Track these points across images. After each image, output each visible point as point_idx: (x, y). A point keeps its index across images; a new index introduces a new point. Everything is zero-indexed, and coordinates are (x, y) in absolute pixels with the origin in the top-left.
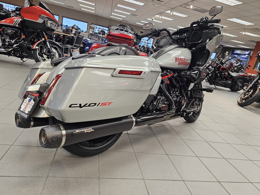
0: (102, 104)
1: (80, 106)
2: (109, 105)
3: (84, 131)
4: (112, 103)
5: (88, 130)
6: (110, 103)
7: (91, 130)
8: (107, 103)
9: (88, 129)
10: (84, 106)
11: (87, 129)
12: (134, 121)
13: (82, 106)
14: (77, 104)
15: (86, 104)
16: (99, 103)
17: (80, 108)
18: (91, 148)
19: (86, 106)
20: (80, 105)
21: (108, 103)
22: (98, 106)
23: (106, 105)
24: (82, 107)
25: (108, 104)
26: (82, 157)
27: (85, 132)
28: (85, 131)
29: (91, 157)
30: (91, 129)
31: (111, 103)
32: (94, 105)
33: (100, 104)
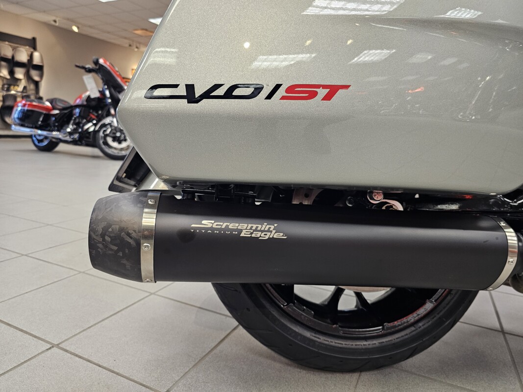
0: (290, 89)
1: (191, 96)
2: (328, 97)
3: (241, 231)
4: (347, 87)
5: (256, 230)
6: (333, 90)
7: (269, 231)
8: (318, 86)
9: (260, 226)
10: (207, 95)
11: (255, 226)
12: (513, 247)
13: (197, 95)
14: (176, 86)
15: (217, 87)
16: (278, 87)
17: (188, 103)
18: (322, 339)
19: (214, 94)
20: (190, 88)
21: (324, 87)
22: (269, 97)
23: (313, 95)
24: (197, 101)
25: (322, 92)
26: (298, 368)
27: (242, 235)
28: (244, 232)
29: (329, 375)
30: (272, 227)
31: (340, 91)
32: (248, 91)
33: (281, 92)
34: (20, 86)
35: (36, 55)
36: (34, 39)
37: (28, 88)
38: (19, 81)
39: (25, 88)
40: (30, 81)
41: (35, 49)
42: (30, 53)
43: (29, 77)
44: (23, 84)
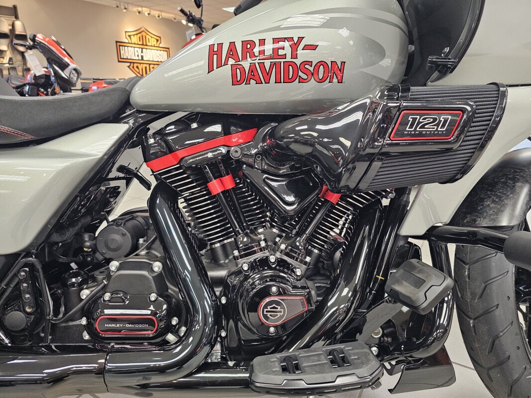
34: (5, 58)
35: (18, 24)
36: (15, 7)
37: (14, 59)
38: (4, 52)
39: (11, 59)
40: (16, 52)
41: (17, 17)
42: (11, 23)
43: (13, 48)
44: (8, 55)
